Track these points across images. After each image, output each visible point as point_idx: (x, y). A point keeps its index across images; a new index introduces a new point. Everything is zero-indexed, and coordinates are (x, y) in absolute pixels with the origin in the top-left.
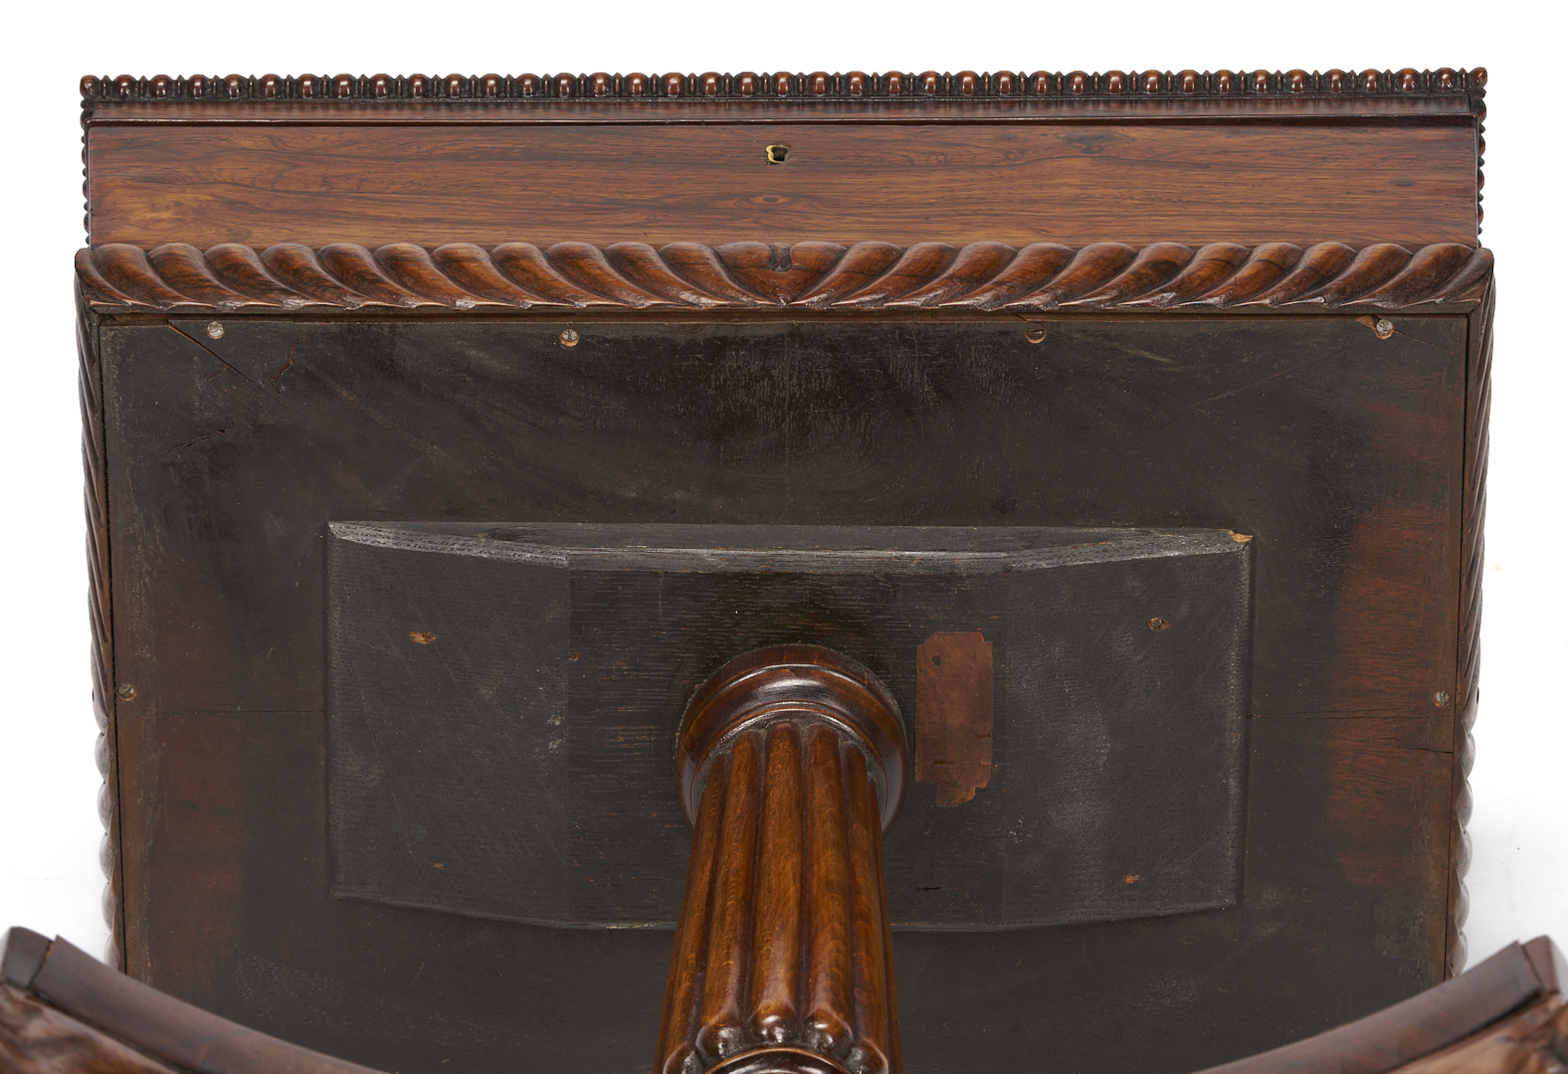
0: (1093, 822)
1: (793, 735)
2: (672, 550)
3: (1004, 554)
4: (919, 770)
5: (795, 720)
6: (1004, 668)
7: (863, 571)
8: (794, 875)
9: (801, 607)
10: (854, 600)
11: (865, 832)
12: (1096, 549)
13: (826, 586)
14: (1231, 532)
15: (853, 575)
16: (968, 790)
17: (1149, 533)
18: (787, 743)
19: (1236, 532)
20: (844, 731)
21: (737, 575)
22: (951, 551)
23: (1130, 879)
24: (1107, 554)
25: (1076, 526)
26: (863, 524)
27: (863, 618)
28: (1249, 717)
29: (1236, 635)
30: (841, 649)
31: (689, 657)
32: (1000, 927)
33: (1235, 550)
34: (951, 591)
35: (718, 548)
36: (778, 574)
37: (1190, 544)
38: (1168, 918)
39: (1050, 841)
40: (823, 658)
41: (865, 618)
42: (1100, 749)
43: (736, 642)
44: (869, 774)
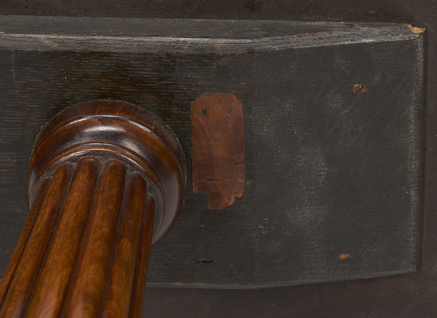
0: (316, 220)
1: (93, 169)
2: (21, 35)
3: (249, 41)
4: (196, 185)
5: (96, 157)
6: (251, 118)
7: (151, 51)
8: (60, 287)
9: (109, 75)
10: (146, 71)
11: (129, 245)
12: (314, 37)
13: (126, 61)
14: (410, 26)
15: (145, 54)
16: (229, 198)
17: (353, 26)
18: (86, 175)
19: (414, 26)
20: (132, 164)
21: (67, 52)
22: (212, 38)
23: (343, 256)
24: (322, 41)
25: (303, 20)
26: (156, 17)
27: (152, 83)
28: (425, 150)
29: (414, 96)
30: (138, 104)
31: (35, 108)
32: (254, 287)
33: (413, 38)
34: (212, 65)
35: (52, 34)
36: (92, 53)
37: (381, 34)
38: (371, 280)
39: (287, 232)
40: (125, 111)
41: (154, 83)
42: (320, 172)
43: (67, 98)
44: (150, 194)
